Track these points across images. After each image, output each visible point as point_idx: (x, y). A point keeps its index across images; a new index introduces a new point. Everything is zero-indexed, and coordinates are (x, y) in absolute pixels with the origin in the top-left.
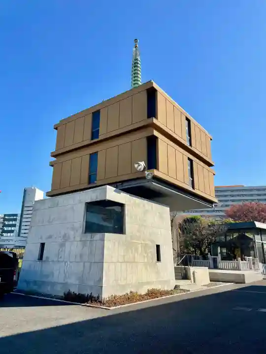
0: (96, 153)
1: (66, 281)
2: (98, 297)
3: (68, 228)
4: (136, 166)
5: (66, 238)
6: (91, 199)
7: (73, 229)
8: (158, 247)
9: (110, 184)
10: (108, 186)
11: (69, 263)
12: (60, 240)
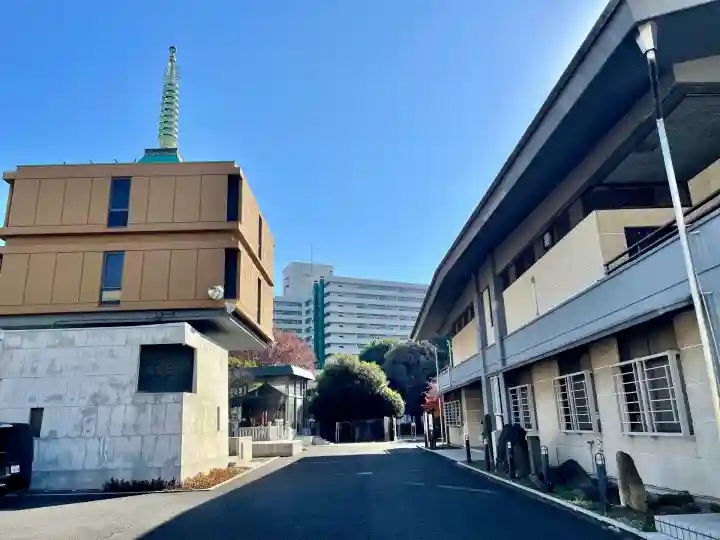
0: (121, 253)
1: (104, 465)
2: (173, 481)
3: (102, 384)
4: (210, 292)
5: (97, 400)
6: (153, 340)
7: (114, 385)
8: (218, 408)
9: (189, 322)
10: (186, 324)
11: (108, 439)
12: (84, 403)
